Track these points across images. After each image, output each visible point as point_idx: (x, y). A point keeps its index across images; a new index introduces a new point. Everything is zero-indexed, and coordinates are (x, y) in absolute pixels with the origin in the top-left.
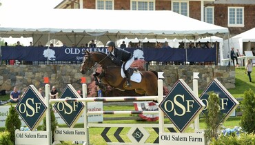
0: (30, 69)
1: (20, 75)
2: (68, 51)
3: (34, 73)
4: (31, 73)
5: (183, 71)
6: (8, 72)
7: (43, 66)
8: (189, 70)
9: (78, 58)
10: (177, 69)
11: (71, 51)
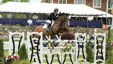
0: (21, 28)
1: (17, 30)
2: (38, 21)
3: (23, 29)
4: (22, 29)
5: (86, 30)
6: (13, 29)
7: (27, 27)
8: (88, 30)
9: (42, 24)
10: (83, 30)
11: (39, 21)
